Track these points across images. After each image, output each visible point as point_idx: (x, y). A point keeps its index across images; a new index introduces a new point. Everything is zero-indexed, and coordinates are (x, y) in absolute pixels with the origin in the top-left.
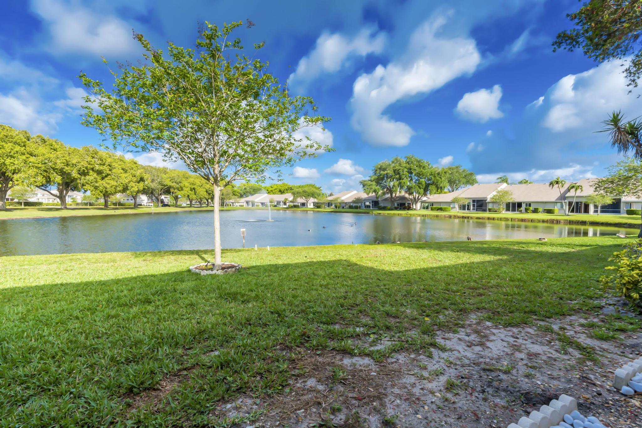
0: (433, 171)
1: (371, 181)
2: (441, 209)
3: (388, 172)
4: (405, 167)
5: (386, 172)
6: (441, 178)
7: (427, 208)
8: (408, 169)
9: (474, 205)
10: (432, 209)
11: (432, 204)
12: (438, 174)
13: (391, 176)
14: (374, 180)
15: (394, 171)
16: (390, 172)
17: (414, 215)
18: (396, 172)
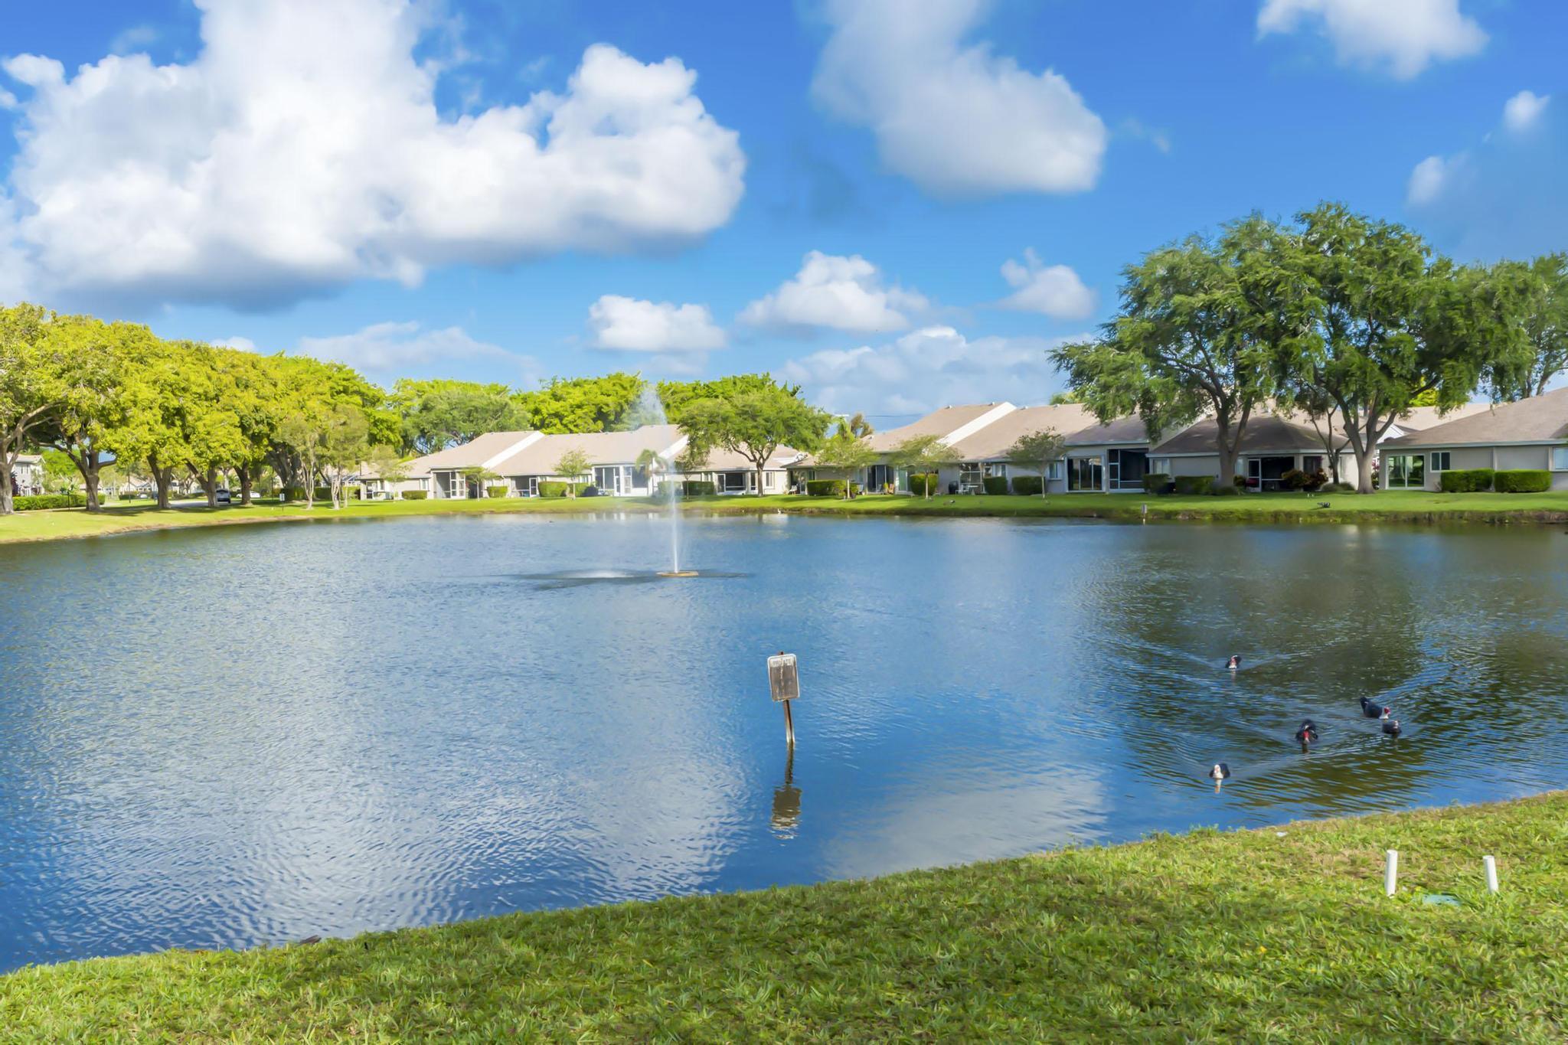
0: (1455, 285)
1: (1119, 346)
2: (1504, 484)
3: (1218, 295)
4: (1309, 271)
5: (1201, 298)
6: (1500, 319)
7: (1417, 477)
8: (1321, 279)
10: (1450, 485)
11: (1443, 458)
12: (1487, 298)
13: (1233, 318)
14: (1134, 344)
15: (1251, 291)
16: (1227, 296)
17: (1346, 517)
18: (1256, 294)
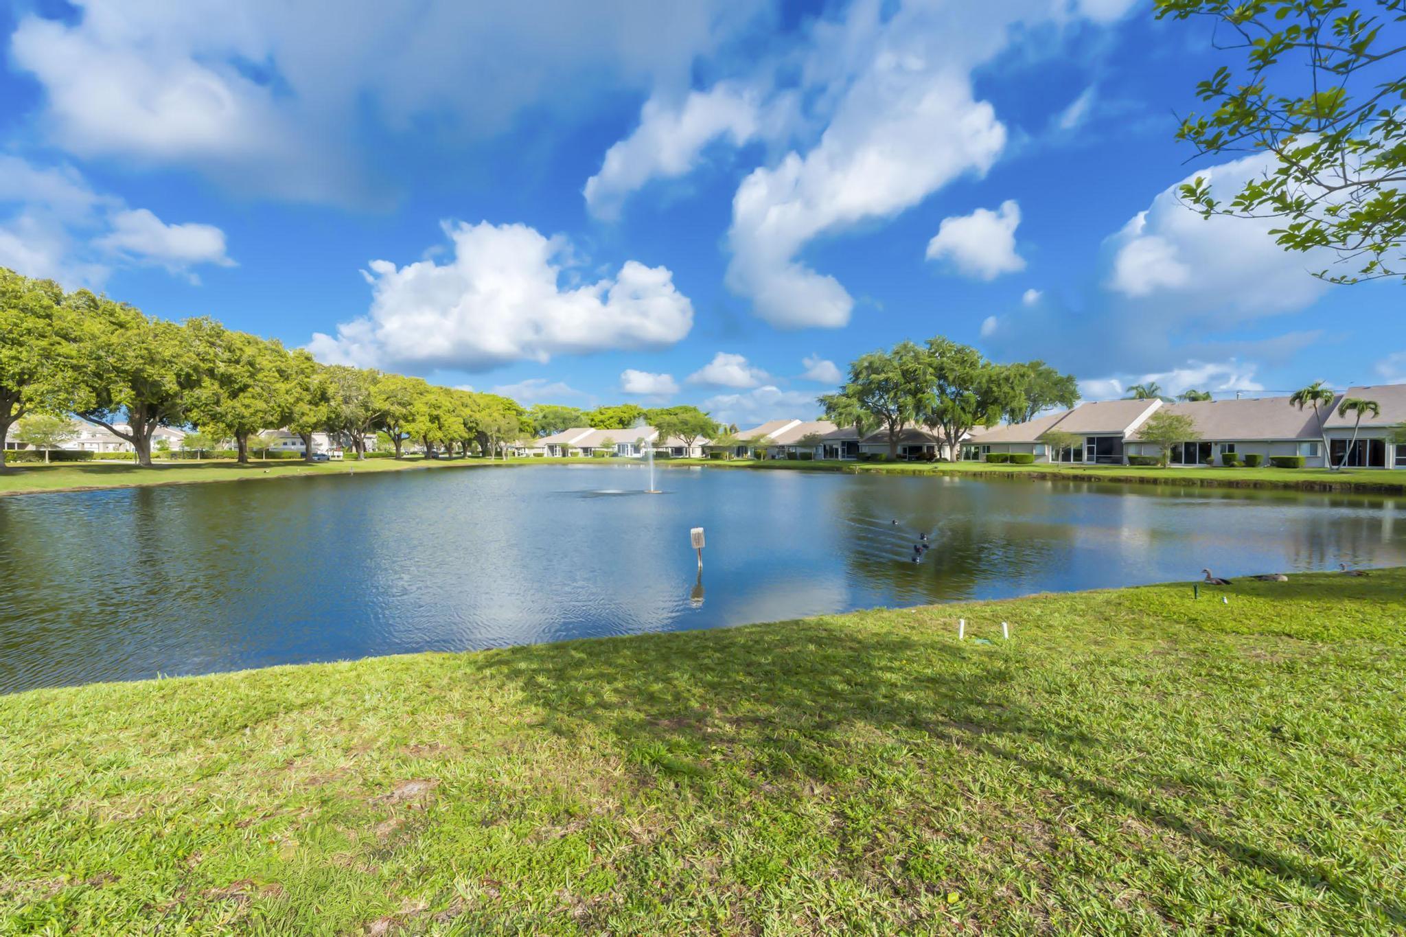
0: (993, 373)
1: (848, 396)
2: (1013, 460)
3: (891, 375)
4: (930, 365)
5: (882, 376)
6: (1013, 388)
7: (976, 456)
8: (935, 369)
9: (1090, 451)
10: (989, 460)
11: (987, 447)
12: (1007, 379)
13: (897, 385)
14: (853, 395)
15: (905, 373)
16: (895, 376)
17: (944, 473)
18: (908, 375)
